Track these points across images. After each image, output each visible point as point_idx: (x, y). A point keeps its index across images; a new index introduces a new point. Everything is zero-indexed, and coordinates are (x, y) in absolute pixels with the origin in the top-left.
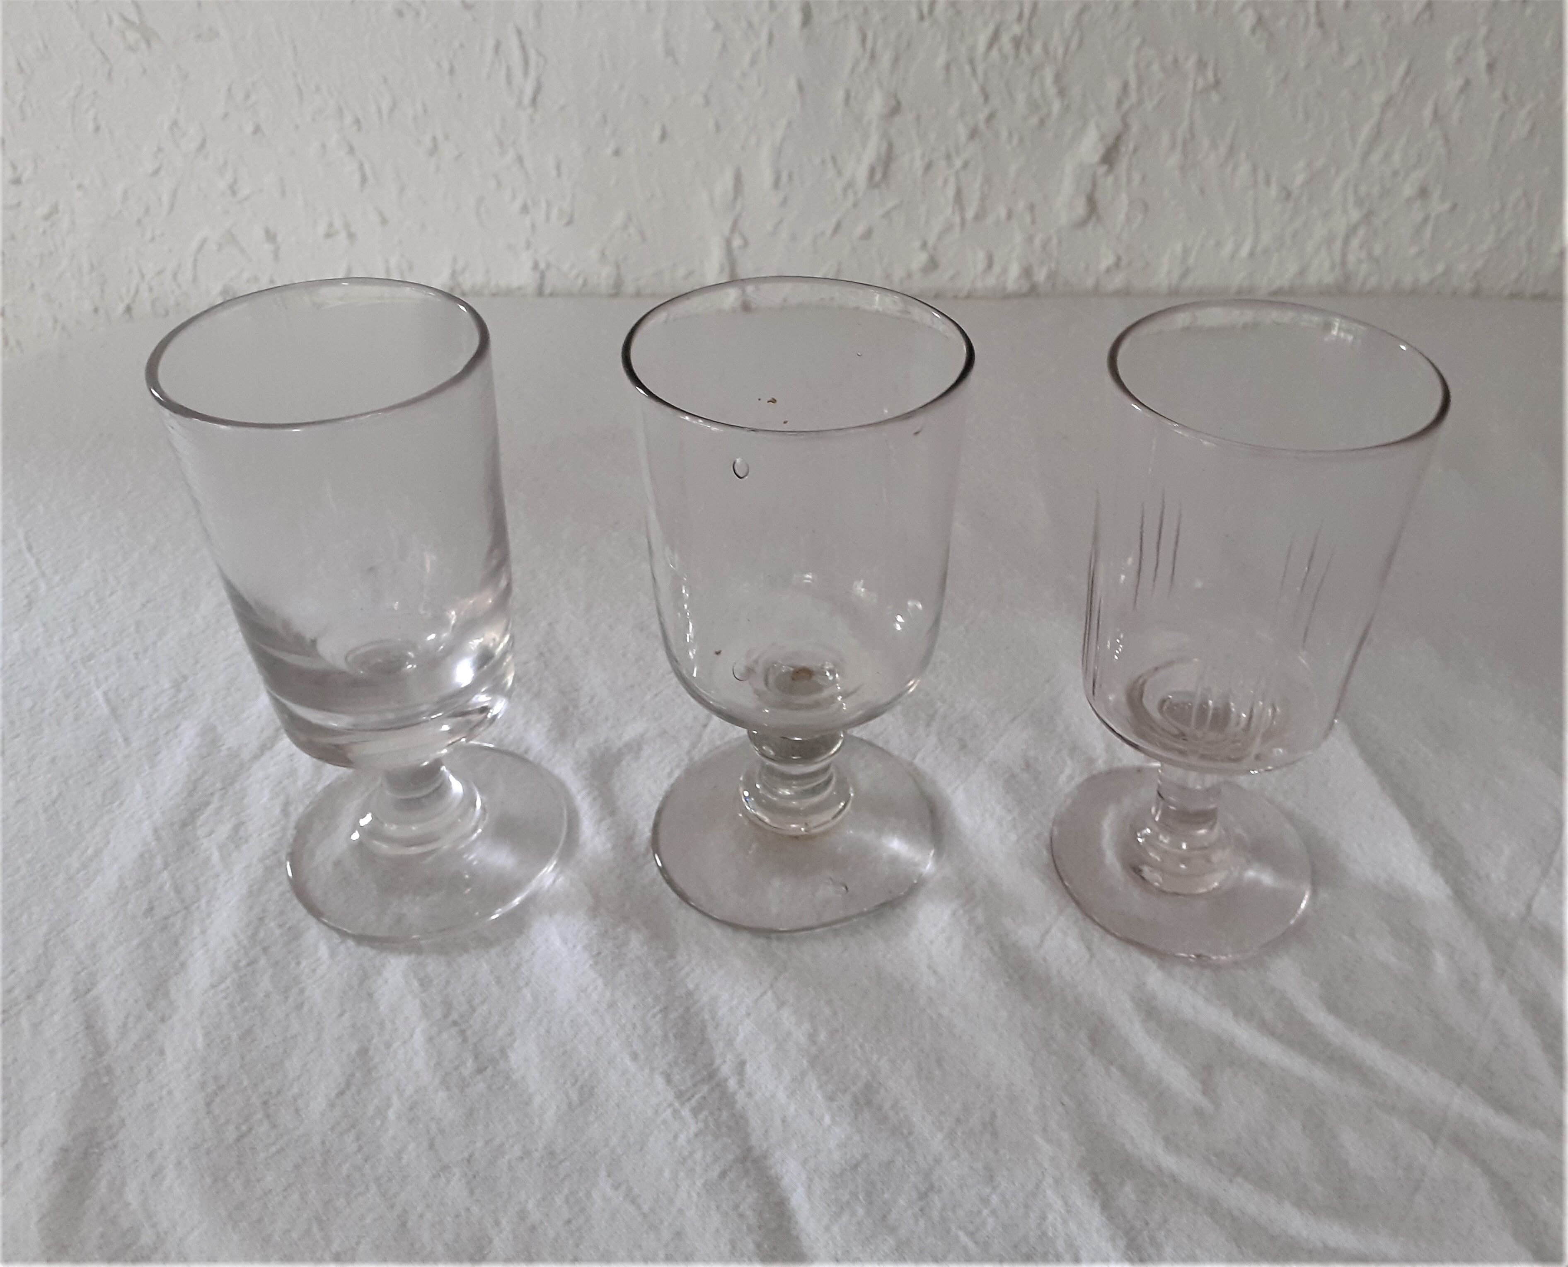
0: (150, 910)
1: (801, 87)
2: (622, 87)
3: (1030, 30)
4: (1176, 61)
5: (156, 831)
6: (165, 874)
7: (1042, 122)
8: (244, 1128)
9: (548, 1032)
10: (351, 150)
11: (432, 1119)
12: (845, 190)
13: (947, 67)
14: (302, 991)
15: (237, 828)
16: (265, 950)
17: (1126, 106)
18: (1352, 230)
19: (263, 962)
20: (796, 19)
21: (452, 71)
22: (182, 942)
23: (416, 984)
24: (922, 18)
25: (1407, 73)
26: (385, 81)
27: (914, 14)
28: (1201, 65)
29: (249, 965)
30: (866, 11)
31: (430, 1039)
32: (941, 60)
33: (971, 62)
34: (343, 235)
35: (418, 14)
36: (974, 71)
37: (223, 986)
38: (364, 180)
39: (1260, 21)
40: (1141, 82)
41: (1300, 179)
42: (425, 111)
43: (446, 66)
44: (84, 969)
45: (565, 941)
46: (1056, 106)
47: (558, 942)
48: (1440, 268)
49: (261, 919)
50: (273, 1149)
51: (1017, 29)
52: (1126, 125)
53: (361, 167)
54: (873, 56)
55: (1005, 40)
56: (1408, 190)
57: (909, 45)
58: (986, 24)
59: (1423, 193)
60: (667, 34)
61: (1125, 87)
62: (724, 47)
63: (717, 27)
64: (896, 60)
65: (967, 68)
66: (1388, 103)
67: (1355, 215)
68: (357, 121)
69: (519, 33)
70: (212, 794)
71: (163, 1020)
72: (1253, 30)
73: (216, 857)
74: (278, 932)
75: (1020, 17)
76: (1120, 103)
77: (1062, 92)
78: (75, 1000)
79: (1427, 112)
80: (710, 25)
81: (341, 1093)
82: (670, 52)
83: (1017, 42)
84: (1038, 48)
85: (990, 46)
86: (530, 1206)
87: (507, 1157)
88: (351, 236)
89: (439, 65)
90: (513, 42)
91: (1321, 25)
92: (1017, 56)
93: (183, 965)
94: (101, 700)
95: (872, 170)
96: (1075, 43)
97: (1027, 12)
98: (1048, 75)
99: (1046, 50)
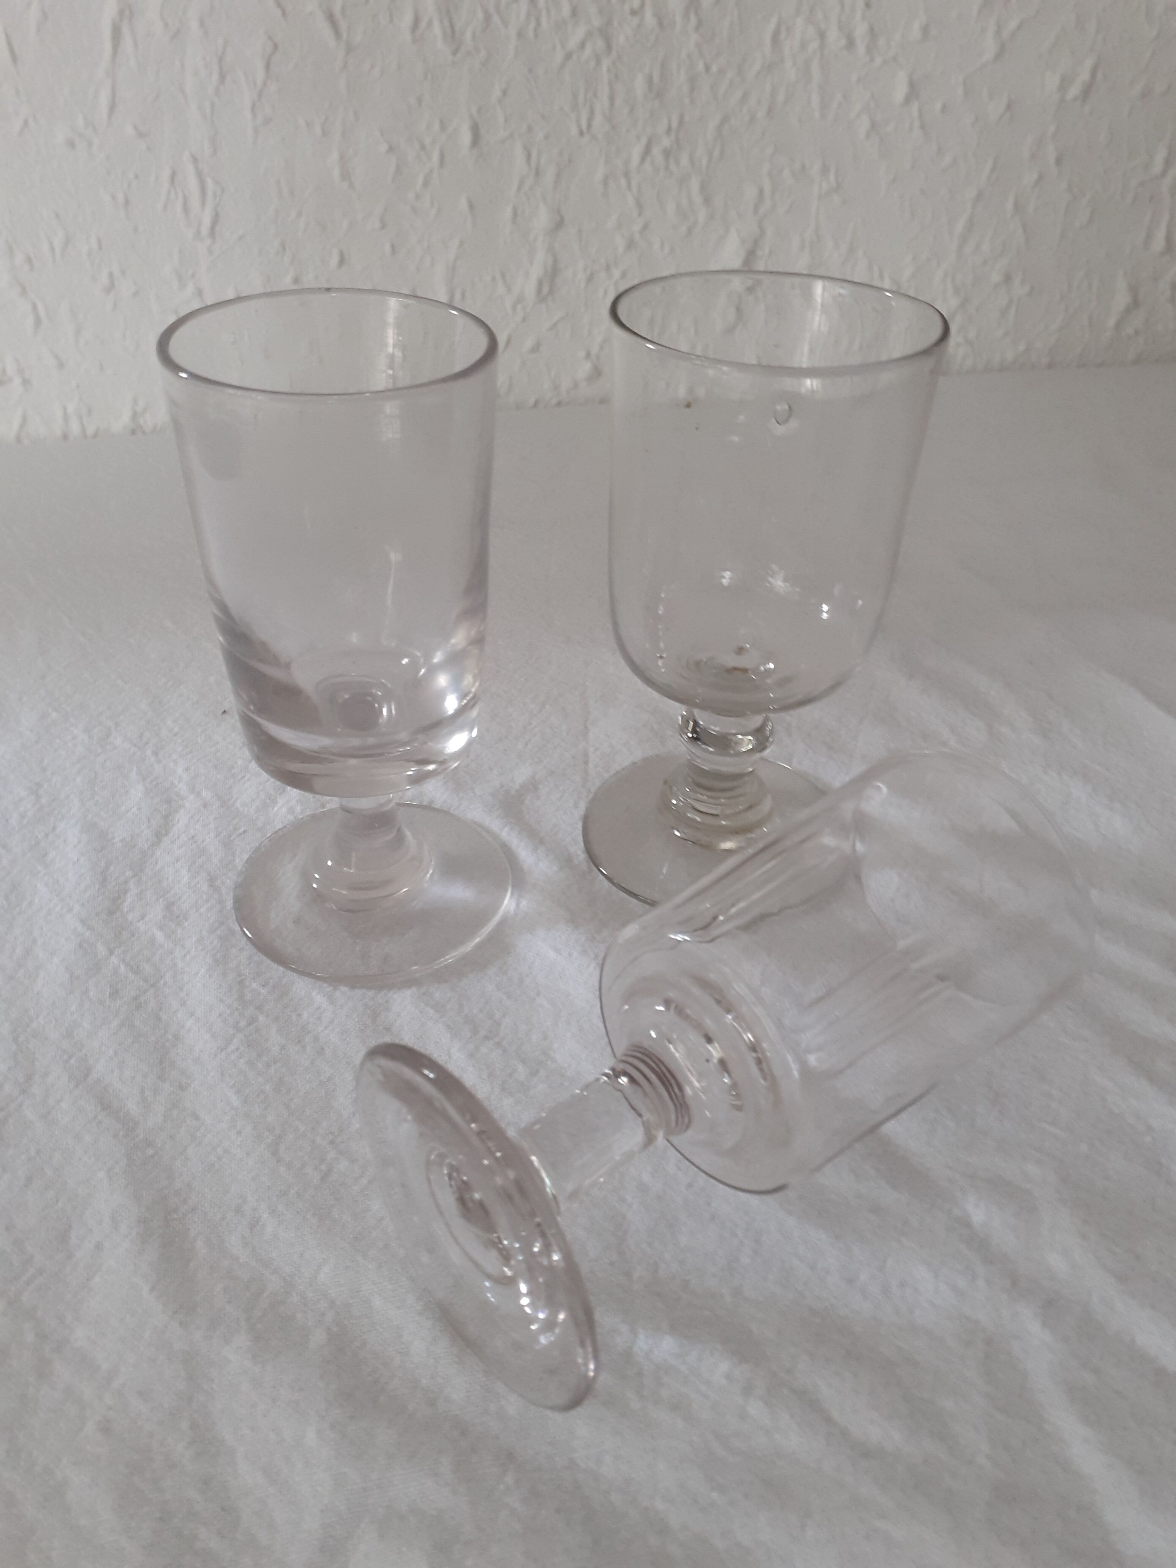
0: (115, 993)
1: (471, 207)
2: (300, 214)
3: (677, 141)
4: (803, 167)
5: (83, 922)
6: (114, 960)
7: (690, 231)
8: (323, 1167)
10: (24, 292)
12: (514, 308)
13: (605, 181)
14: (316, 1039)
15: (169, 907)
16: (259, 1008)
17: (762, 211)
19: (261, 1019)
20: (466, 138)
21: (127, 202)
22: (164, 1017)
23: (431, 1012)
24: (581, 133)
25: (993, 170)
26: (57, 215)
27: (574, 131)
28: (825, 170)
29: (249, 1024)
30: (530, 129)
31: (471, 1056)
32: (599, 175)
33: (627, 174)
34: (17, 381)
35: (90, 144)
36: (629, 184)
37: (232, 1047)
38: (38, 322)
39: (874, 126)
40: (774, 190)
42: (100, 247)
43: (121, 197)
44: (71, 1057)
45: (558, 951)
46: (702, 214)
47: (551, 953)
48: (1022, 347)
49: (241, 983)
51: (666, 142)
52: (762, 230)
53: (35, 307)
54: (538, 173)
55: (656, 151)
56: (996, 277)
57: (570, 161)
58: (638, 138)
59: (1008, 278)
60: (342, 157)
61: (761, 192)
62: (398, 170)
63: (391, 149)
64: (558, 176)
65: (623, 182)
66: (979, 196)
68: (29, 260)
69: (195, 160)
70: (126, 882)
71: (182, 1088)
72: (868, 136)
73: (160, 936)
74: (263, 991)
75: (669, 130)
76: (756, 208)
77: (707, 201)
78: (76, 1085)
79: (1010, 205)
80: (384, 148)
82: (346, 175)
83: (667, 153)
84: (684, 161)
85: (643, 159)
88: (26, 382)
89: (114, 198)
90: (190, 169)
91: (922, 127)
92: (667, 168)
93: (176, 1037)
95: (540, 284)
96: (717, 152)
97: (675, 124)
98: (695, 185)
99: (692, 161)
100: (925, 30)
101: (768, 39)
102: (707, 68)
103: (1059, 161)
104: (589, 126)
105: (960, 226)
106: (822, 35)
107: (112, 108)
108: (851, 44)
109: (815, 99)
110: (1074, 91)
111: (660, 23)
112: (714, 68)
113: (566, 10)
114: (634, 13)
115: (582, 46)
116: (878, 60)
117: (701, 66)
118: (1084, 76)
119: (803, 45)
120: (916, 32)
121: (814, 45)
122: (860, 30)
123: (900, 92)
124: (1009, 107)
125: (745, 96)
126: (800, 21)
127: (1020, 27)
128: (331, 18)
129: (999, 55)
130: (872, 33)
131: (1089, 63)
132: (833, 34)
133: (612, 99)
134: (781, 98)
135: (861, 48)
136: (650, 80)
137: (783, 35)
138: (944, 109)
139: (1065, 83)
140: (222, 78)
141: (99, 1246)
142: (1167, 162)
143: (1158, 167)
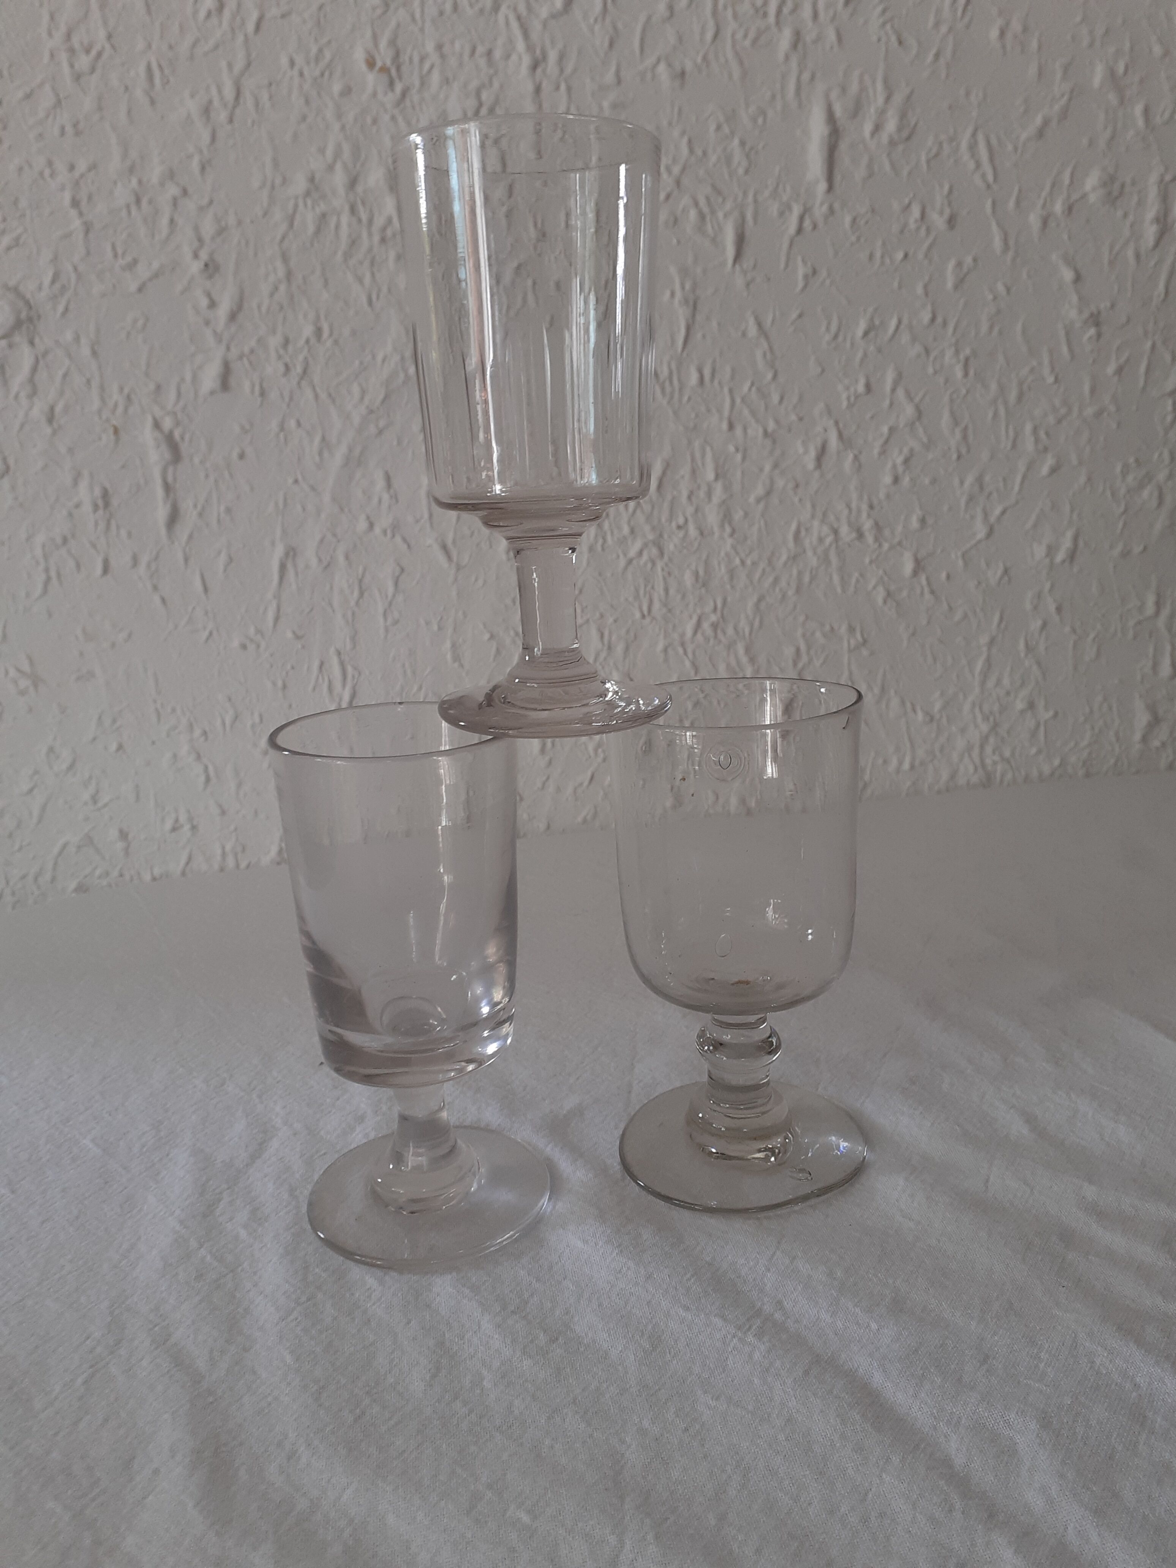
0: (200, 1276)
3: (722, 616)
4: (832, 629)
5: (181, 1222)
6: (203, 1252)
8: (357, 1411)
9: (600, 1305)
10: (199, 757)
11: (526, 1381)
13: (665, 650)
14: (364, 1312)
15: (254, 1211)
16: (319, 1288)
17: (800, 665)
18: (984, 740)
19: (320, 1296)
21: (285, 687)
22: (238, 1295)
23: (467, 1291)
24: (643, 617)
26: (230, 700)
27: (638, 615)
28: (851, 630)
29: (308, 1300)
30: (602, 616)
32: (660, 647)
33: (683, 644)
34: (187, 827)
35: (258, 646)
36: (685, 653)
38: (208, 780)
39: (889, 594)
40: (809, 648)
41: (938, 706)
42: (261, 720)
43: (280, 684)
44: (155, 1326)
45: (585, 1242)
47: (580, 1244)
48: (1057, 762)
49: (306, 1268)
50: (392, 1422)
51: (713, 618)
53: (206, 769)
55: (706, 625)
56: (1020, 705)
57: (636, 637)
58: (691, 617)
59: (1031, 705)
60: (453, 645)
61: (798, 650)
62: (498, 651)
63: (492, 637)
64: (627, 649)
65: (680, 650)
67: (985, 728)
68: (205, 733)
69: (339, 653)
70: (221, 1193)
71: (246, 1350)
72: (885, 602)
73: (243, 1234)
74: (324, 1275)
75: (715, 609)
77: (752, 660)
78: (156, 1348)
81: (434, 1376)
82: (457, 658)
83: (715, 626)
84: (730, 631)
85: (695, 633)
86: (646, 1424)
87: (607, 1396)
88: (194, 828)
89: (274, 684)
90: (335, 661)
92: (716, 637)
93: (246, 1310)
94: (91, 1145)
96: (757, 623)
97: (719, 605)
98: (740, 648)
99: (736, 630)
100: (923, 521)
101: (790, 537)
102: (743, 562)
103: (1059, 610)
104: (649, 611)
105: (979, 665)
106: (836, 532)
107: (277, 619)
108: (860, 535)
109: (836, 579)
110: (1060, 557)
111: (702, 534)
112: (749, 562)
113: (626, 530)
114: (679, 527)
115: (640, 553)
116: (886, 546)
117: (737, 561)
118: (1067, 543)
119: (821, 540)
120: (915, 523)
121: (829, 540)
122: (867, 526)
123: (908, 567)
124: (1006, 571)
125: (776, 580)
126: (816, 523)
127: (1004, 512)
128: (444, 547)
129: (990, 533)
130: (878, 527)
131: (1069, 534)
132: (844, 530)
133: (666, 590)
134: (806, 579)
135: (870, 538)
136: (696, 575)
137: (803, 533)
138: (948, 577)
139: (1051, 551)
140: (361, 594)
141: (156, 1472)
142: (1158, 605)
143: (1150, 609)
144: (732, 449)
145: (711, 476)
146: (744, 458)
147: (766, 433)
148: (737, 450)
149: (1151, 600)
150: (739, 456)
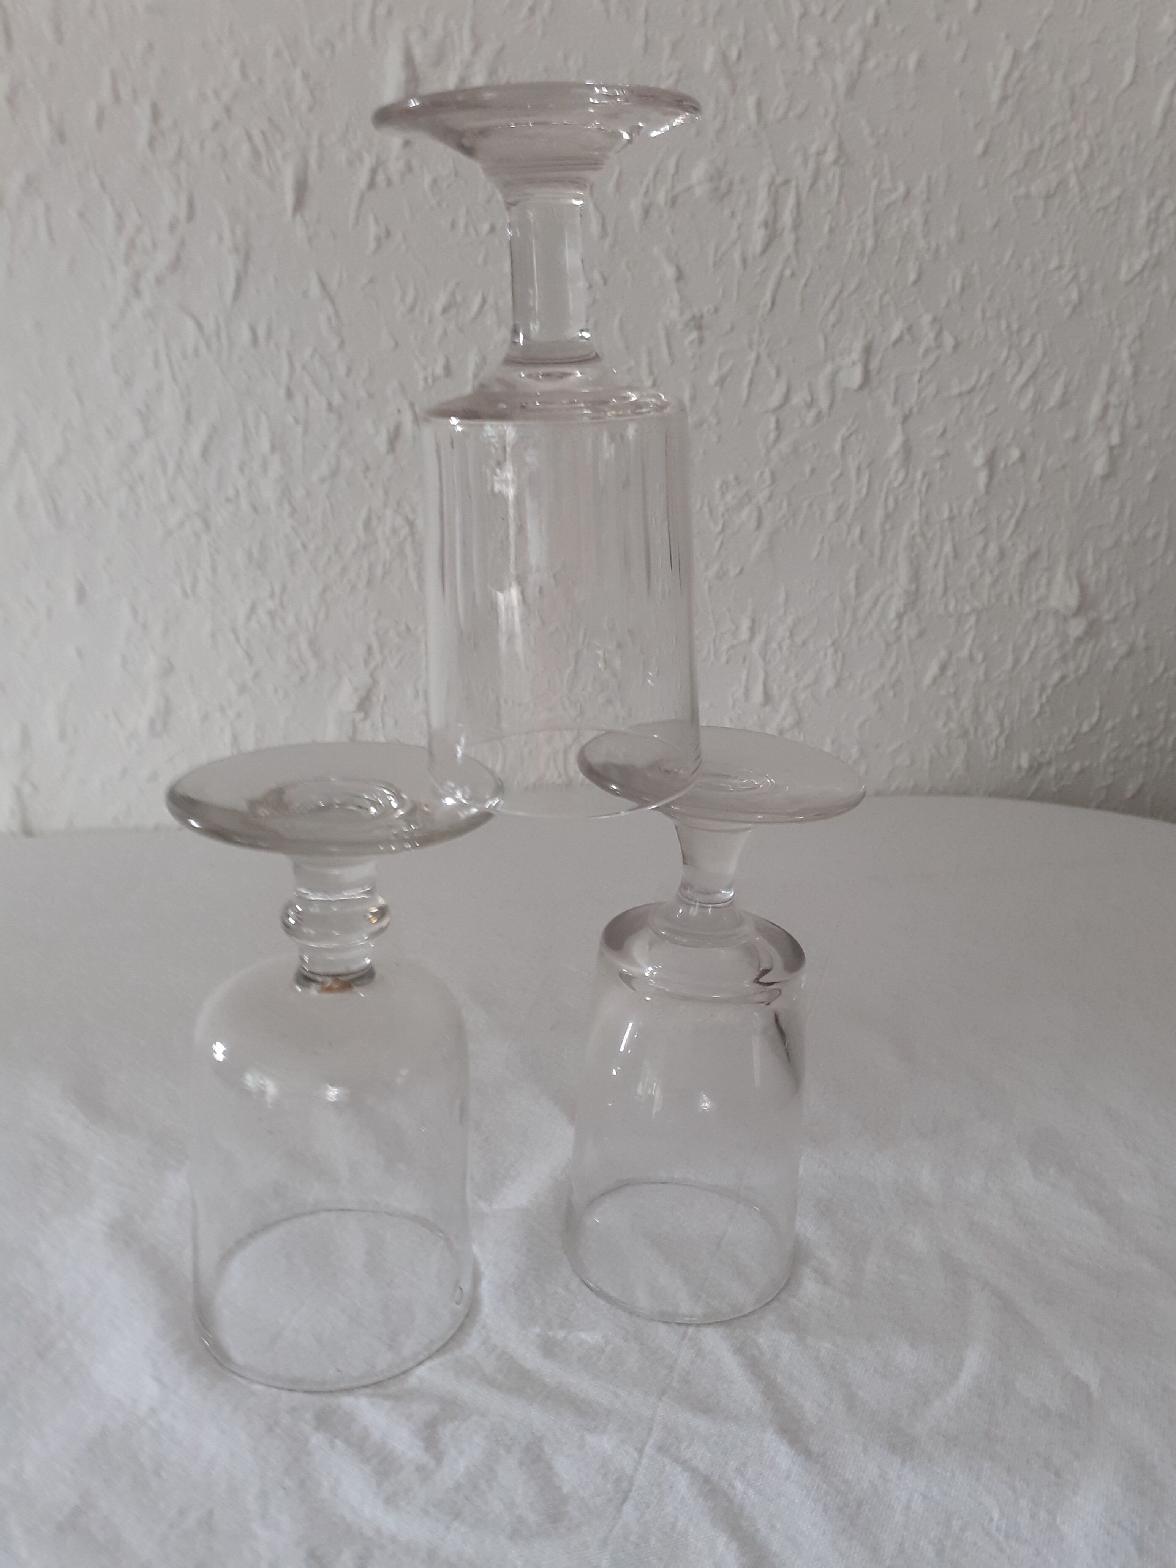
1: (80, 653)
3: (282, 603)
7: (303, 679)
13: (213, 636)
17: (372, 665)
20: (71, 596)
24: (185, 595)
27: (179, 593)
30: (135, 591)
32: (207, 629)
33: (234, 630)
36: (237, 639)
40: (382, 647)
46: (313, 665)
51: (270, 604)
52: (375, 682)
54: (145, 627)
55: (261, 613)
57: (177, 617)
58: (243, 600)
61: (369, 648)
64: (166, 630)
65: (231, 637)
75: (272, 595)
76: (366, 663)
77: (316, 654)
83: (272, 614)
84: (291, 620)
85: (248, 618)
92: (273, 626)
95: (152, 722)
96: (322, 616)
97: (277, 591)
98: (303, 640)
99: (297, 620)
101: (360, 525)
102: (304, 546)
104: (194, 588)
109: (412, 575)
111: (255, 509)
112: (312, 547)
114: (228, 500)
115: (182, 524)
117: (298, 545)
119: (394, 531)
121: (405, 531)
125: (344, 570)
126: (389, 513)
133: (214, 569)
134: (379, 571)
136: (250, 555)
137: (375, 522)
142: (752, 631)
143: (744, 634)
144: (290, 419)
145: (265, 445)
146: (306, 431)
147: (330, 407)
148: (297, 421)
149: (745, 624)
150: (299, 430)
